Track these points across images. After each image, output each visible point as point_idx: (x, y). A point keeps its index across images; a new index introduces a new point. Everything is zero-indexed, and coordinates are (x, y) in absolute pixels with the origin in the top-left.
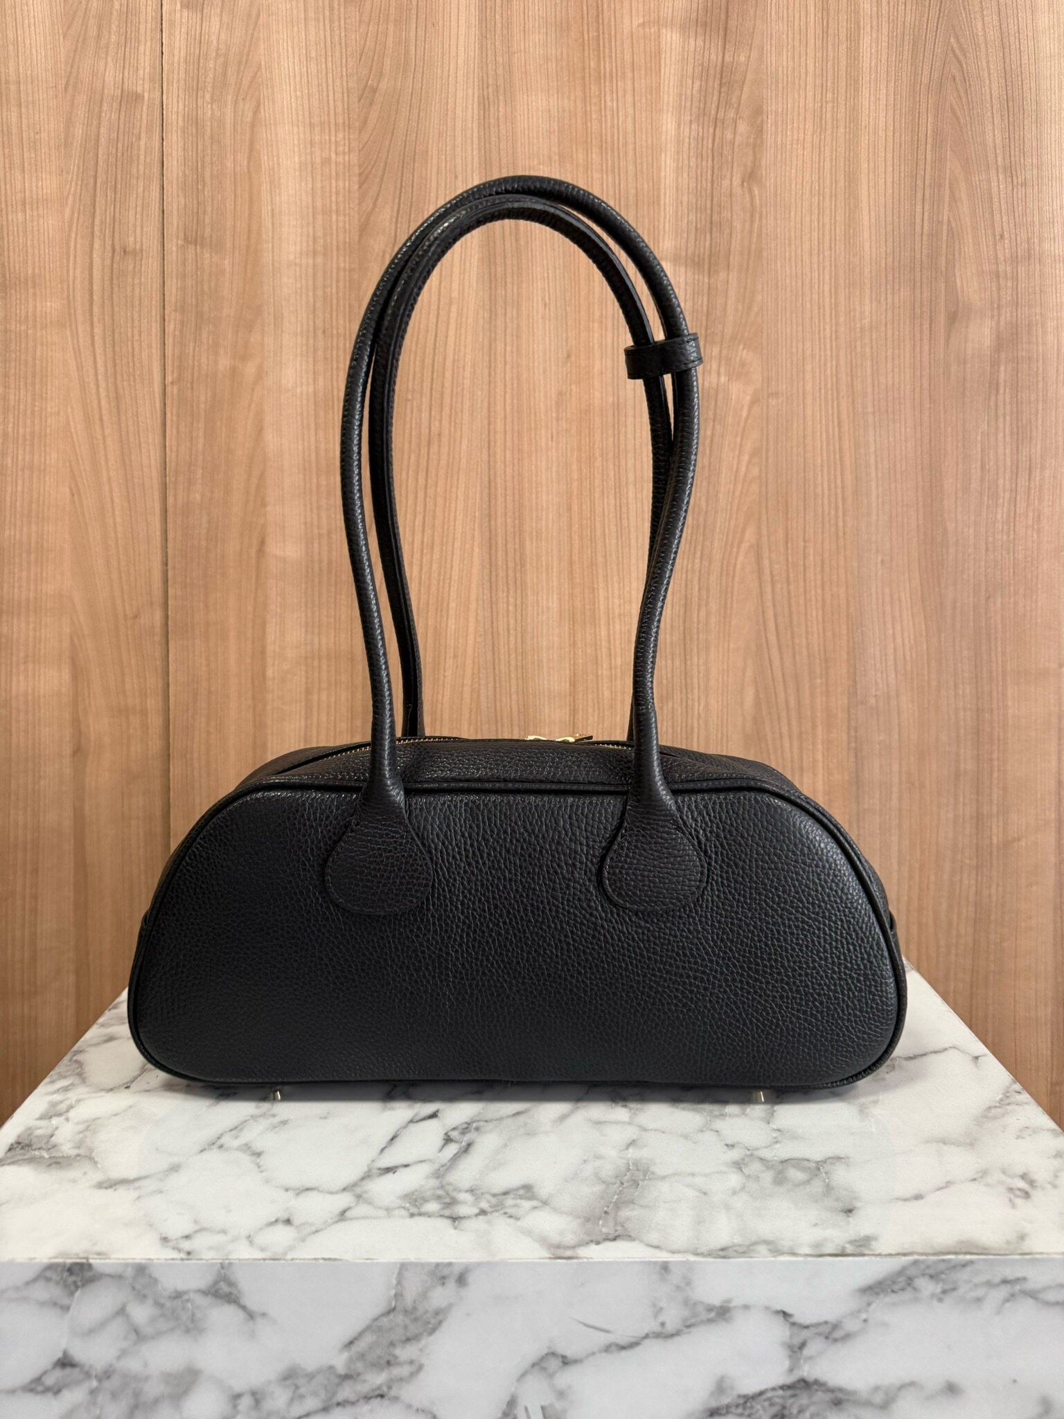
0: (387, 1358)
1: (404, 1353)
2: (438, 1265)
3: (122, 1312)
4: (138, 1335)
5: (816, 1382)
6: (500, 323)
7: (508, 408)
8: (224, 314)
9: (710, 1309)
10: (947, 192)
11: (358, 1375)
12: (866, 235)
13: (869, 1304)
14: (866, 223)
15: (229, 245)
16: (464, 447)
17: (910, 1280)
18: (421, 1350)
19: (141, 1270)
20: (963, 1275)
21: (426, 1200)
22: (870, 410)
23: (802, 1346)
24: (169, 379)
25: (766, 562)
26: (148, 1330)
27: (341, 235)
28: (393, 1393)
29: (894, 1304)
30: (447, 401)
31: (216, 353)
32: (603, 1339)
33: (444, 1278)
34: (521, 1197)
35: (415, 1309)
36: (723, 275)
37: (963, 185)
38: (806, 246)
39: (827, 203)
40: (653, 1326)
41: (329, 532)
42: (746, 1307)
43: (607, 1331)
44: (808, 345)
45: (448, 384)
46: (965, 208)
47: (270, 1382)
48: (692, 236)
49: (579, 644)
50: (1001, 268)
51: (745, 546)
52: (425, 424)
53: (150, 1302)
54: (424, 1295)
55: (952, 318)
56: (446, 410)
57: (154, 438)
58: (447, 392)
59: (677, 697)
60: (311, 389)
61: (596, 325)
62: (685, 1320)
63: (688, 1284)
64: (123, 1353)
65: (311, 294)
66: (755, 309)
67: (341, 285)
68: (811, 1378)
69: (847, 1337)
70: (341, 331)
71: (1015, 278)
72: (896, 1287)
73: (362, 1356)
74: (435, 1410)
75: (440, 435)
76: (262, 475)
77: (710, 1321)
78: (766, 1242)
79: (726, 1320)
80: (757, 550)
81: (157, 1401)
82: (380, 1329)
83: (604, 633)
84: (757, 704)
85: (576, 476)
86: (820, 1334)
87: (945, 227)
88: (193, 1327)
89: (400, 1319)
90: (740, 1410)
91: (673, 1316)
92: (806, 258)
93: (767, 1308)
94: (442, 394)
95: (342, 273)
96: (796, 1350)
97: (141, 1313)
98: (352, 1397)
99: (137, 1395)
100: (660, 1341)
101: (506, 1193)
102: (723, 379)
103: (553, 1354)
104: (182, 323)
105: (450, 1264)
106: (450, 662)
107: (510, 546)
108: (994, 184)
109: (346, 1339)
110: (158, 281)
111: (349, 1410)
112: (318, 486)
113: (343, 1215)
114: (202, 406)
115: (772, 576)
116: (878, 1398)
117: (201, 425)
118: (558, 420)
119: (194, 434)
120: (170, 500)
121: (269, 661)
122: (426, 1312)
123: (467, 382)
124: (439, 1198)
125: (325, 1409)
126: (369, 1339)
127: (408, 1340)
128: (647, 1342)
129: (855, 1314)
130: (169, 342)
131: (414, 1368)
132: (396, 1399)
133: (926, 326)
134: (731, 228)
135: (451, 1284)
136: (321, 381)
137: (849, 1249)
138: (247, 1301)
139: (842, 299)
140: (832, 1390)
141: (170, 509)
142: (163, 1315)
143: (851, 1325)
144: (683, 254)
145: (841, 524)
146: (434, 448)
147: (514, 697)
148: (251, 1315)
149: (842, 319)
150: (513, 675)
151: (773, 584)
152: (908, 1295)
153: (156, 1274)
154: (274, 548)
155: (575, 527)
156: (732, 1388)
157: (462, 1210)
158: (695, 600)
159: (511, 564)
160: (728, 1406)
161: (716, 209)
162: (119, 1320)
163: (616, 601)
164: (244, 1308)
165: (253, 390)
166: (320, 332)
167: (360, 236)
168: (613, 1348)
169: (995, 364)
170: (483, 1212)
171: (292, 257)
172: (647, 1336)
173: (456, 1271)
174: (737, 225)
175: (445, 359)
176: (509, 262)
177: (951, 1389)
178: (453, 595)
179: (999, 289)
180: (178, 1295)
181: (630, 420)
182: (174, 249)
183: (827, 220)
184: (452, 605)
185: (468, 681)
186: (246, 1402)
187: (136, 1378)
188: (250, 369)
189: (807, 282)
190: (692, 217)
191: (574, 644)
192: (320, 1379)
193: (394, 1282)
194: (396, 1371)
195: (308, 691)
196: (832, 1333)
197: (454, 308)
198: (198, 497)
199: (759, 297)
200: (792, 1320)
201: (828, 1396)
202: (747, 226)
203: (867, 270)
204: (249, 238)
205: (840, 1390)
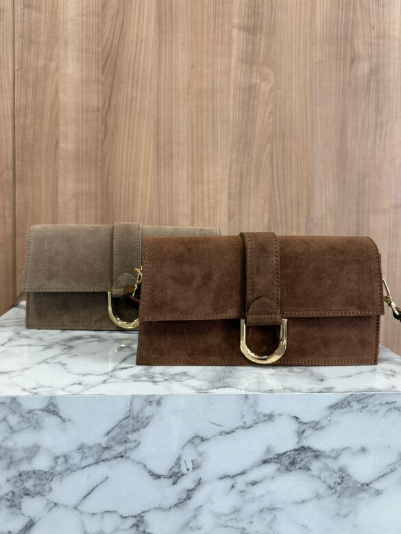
0: (125, 439)
1: (132, 437)
2: (148, 396)
3: (5, 419)
4: (12, 430)
5: (308, 448)
6: (163, 50)
7: (167, 88)
8: (42, 40)
9: (265, 416)
10: (352, 7)
11: (112, 447)
12: (319, 22)
13: (332, 414)
14: (319, 17)
15: (43, 9)
16: (147, 103)
17: (349, 402)
18: (140, 435)
19: (14, 399)
20: (371, 400)
21: (141, 377)
22: (318, 97)
23: (303, 432)
24: (16, 68)
25: (275, 160)
26: (17, 428)
27: (94, 8)
28: (127, 455)
29: (342, 413)
30: (140, 84)
31: (38, 57)
32: (220, 429)
33: (151, 402)
34: (183, 376)
35: (138, 416)
36: (259, 36)
37: (358, 4)
38: (294, 26)
39: (303, 7)
40: (240, 423)
41: (87, 139)
42: (280, 415)
43: (221, 426)
44: (293, 68)
45: (140, 76)
46: (359, 14)
47: (72, 451)
48: (246, 19)
49: (195, 192)
50: (373, 41)
51: (266, 152)
52: (130, 93)
53: (17, 415)
54: (142, 410)
55: (353, 61)
56: (139, 88)
57: (9, 94)
58: (140, 79)
59: (236, 217)
60: (80, 76)
61: (205, 54)
62: (254, 421)
63: (256, 404)
64: (5, 439)
65: (80, 33)
66: (272, 52)
67: (94, 30)
68: (306, 446)
69: (322, 428)
70: (94, 50)
71: (378, 45)
72: (343, 406)
73: (113, 439)
74: (145, 462)
75: (136, 98)
76: (57, 113)
77: (265, 421)
78: (288, 389)
79: (272, 421)
80: (271, 154)
81: (20, 460)
82: (122, 426)
83: (206, 188)
84: (269, 221)
85: (195, 119)
86: (311, 427)
87: (351, 22)
88: (37, 426)
89: (130, 421)
90: (276, 461)
91: (249, 419)
92: (294, 30)
93: (289, 415)
94: (138, 80)
95: (94, 25)
96: (301, 434)
97: (13, 420)
98: (109, 457)
99: (11, 458)
100: (243, 430)
101: (175, 375)
102: (258, 81)
103: (197, 436)
104: (22, 43)
105: (154, 396)
106: (140, 199)
107: (166, 148)
108: (371, 4)
109: (106, 431)
110: (12, 23)
111: (108, 463)
112: (82, 118)
113: (104, 382)
114: (31, 81)
115: (277, 165)
116: (333, 454)
117: (31, 89)
118: (188, 94)
119: (28, 93)
120: (17, 123)
121: (60, 195)
122: (142, 418)
123: (149, 76)
124: (147, 376)
125: (97, 463)
126: (117, 430)
127: (134, 431)
128: (238, 430)
129: (325, 418)
130: (16, 51)
131: (136, 444)
132: (128, 458)
133: (342, 63)
134: (263, 15)
135: (154, 405)
136: (84, 72)
137: (324, 391)
138: (62, 414)
139: (308, 49)
140: (315, 451)
141: (16, 127)
142: (23, 421)
143: (323, 423)
144: (242, 25)
145: (305, 145)
146: (134, 104)
147: (167, 215)
148: (64, 421)
149: (308, 58)
150: (167, 205)
151: (277, 169)
152: (348, 409)
153: (20, 402)
154: (62, 145)
155: (195, 142)
156: (273, 451)
157: (157, 380)
158: (245, 175)
159: (167, 156)
160: (271, 459)
161: (257, 7)
162: (4, 423)
163: (212, 175)
164: (61, 417)
165: (54, 75)
166: (84, 51)
167: (103, 9)
168: (224, 433)
169: (369, 81)
170: (167, 380)
171: (72, 16)
172: (238, 428)
173: (156, 399)
174: (265, 14)
175: (139, 65)
176: (168, 24)
177: (363, 450)
178: (141, 169)
179: (372, 49)
180: (30, 411)
181: (219, 96)
182: (19, 9)
183: (303, 15)
184: (141, 173)
185: (147, 207)
186: (61, 460)
187: (11, 450)
188: (53, 65)
189: (294, 41)
190: (247, 10)
191: (193, 193)
192: (94, 449)
193: (129, 404)
194: (129, 445)
195: (77, 209)
196: (316, 426)
197: (144, 43)
198: (29, 122)
199: (273, 46)
200: (300, 420)
201: (313, 454)
202: (270, 15)
203: (319, 38)
204: (53, 7)
205: (318, 451)
